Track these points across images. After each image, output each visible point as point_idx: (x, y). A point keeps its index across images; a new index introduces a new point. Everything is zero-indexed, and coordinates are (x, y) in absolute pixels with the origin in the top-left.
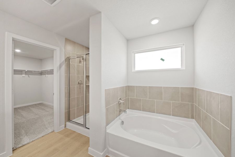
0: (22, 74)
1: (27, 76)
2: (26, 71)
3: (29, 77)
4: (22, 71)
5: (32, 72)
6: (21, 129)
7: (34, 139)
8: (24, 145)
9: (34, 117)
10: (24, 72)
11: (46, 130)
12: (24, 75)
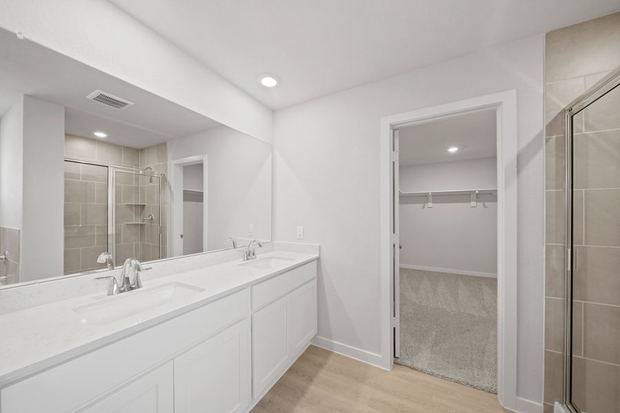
0: (470, 202)
1: (481, 204)
2: (477, 194)
3: (485, 207)
4: (470, 194)
5: (491, 194)
6: (435, 327)
7: (436, 372)
8: (414, 369)
9: (476, 314)
10: (473, 196)
11: (476, 372)
12: (473, 204)
